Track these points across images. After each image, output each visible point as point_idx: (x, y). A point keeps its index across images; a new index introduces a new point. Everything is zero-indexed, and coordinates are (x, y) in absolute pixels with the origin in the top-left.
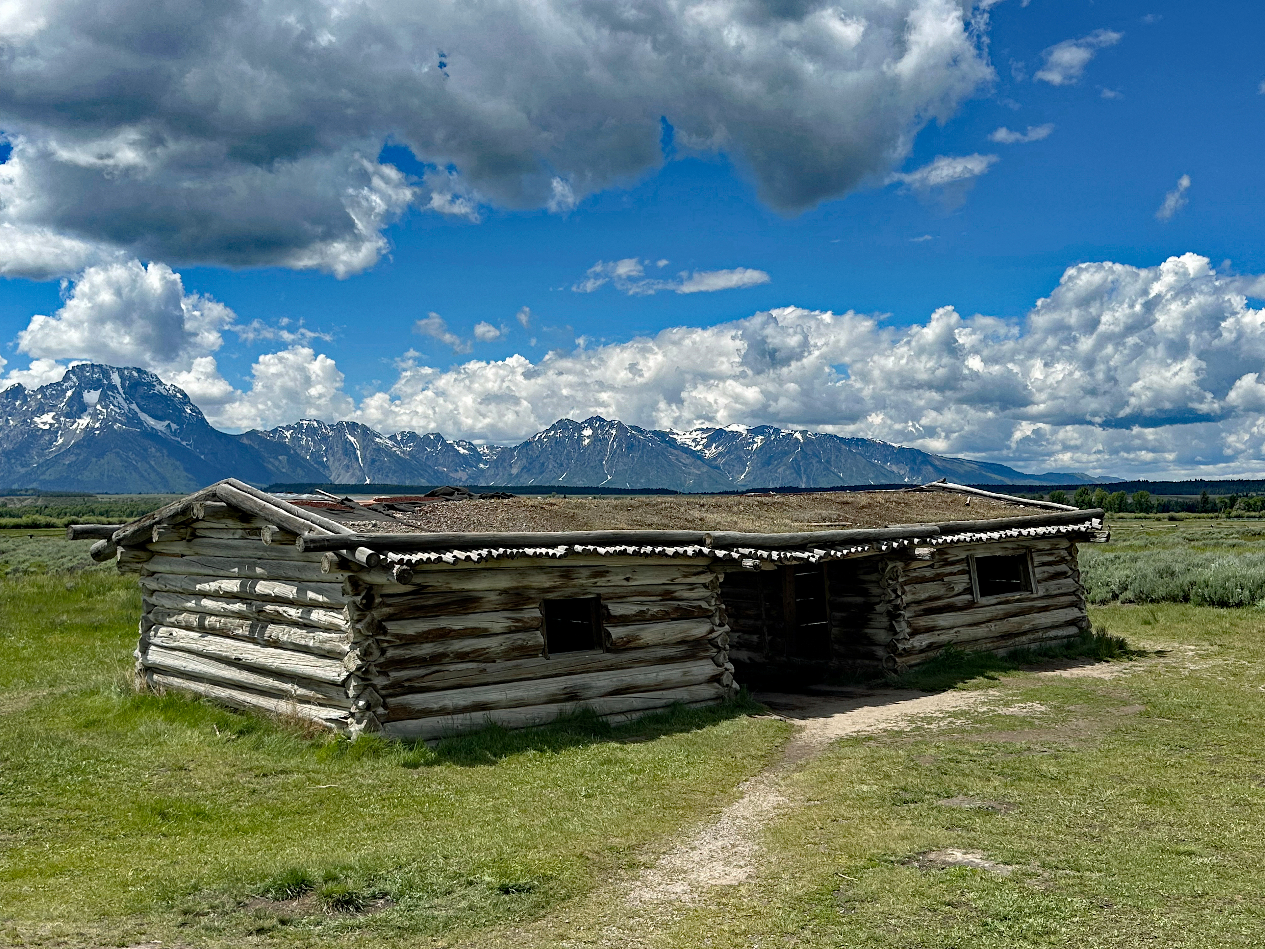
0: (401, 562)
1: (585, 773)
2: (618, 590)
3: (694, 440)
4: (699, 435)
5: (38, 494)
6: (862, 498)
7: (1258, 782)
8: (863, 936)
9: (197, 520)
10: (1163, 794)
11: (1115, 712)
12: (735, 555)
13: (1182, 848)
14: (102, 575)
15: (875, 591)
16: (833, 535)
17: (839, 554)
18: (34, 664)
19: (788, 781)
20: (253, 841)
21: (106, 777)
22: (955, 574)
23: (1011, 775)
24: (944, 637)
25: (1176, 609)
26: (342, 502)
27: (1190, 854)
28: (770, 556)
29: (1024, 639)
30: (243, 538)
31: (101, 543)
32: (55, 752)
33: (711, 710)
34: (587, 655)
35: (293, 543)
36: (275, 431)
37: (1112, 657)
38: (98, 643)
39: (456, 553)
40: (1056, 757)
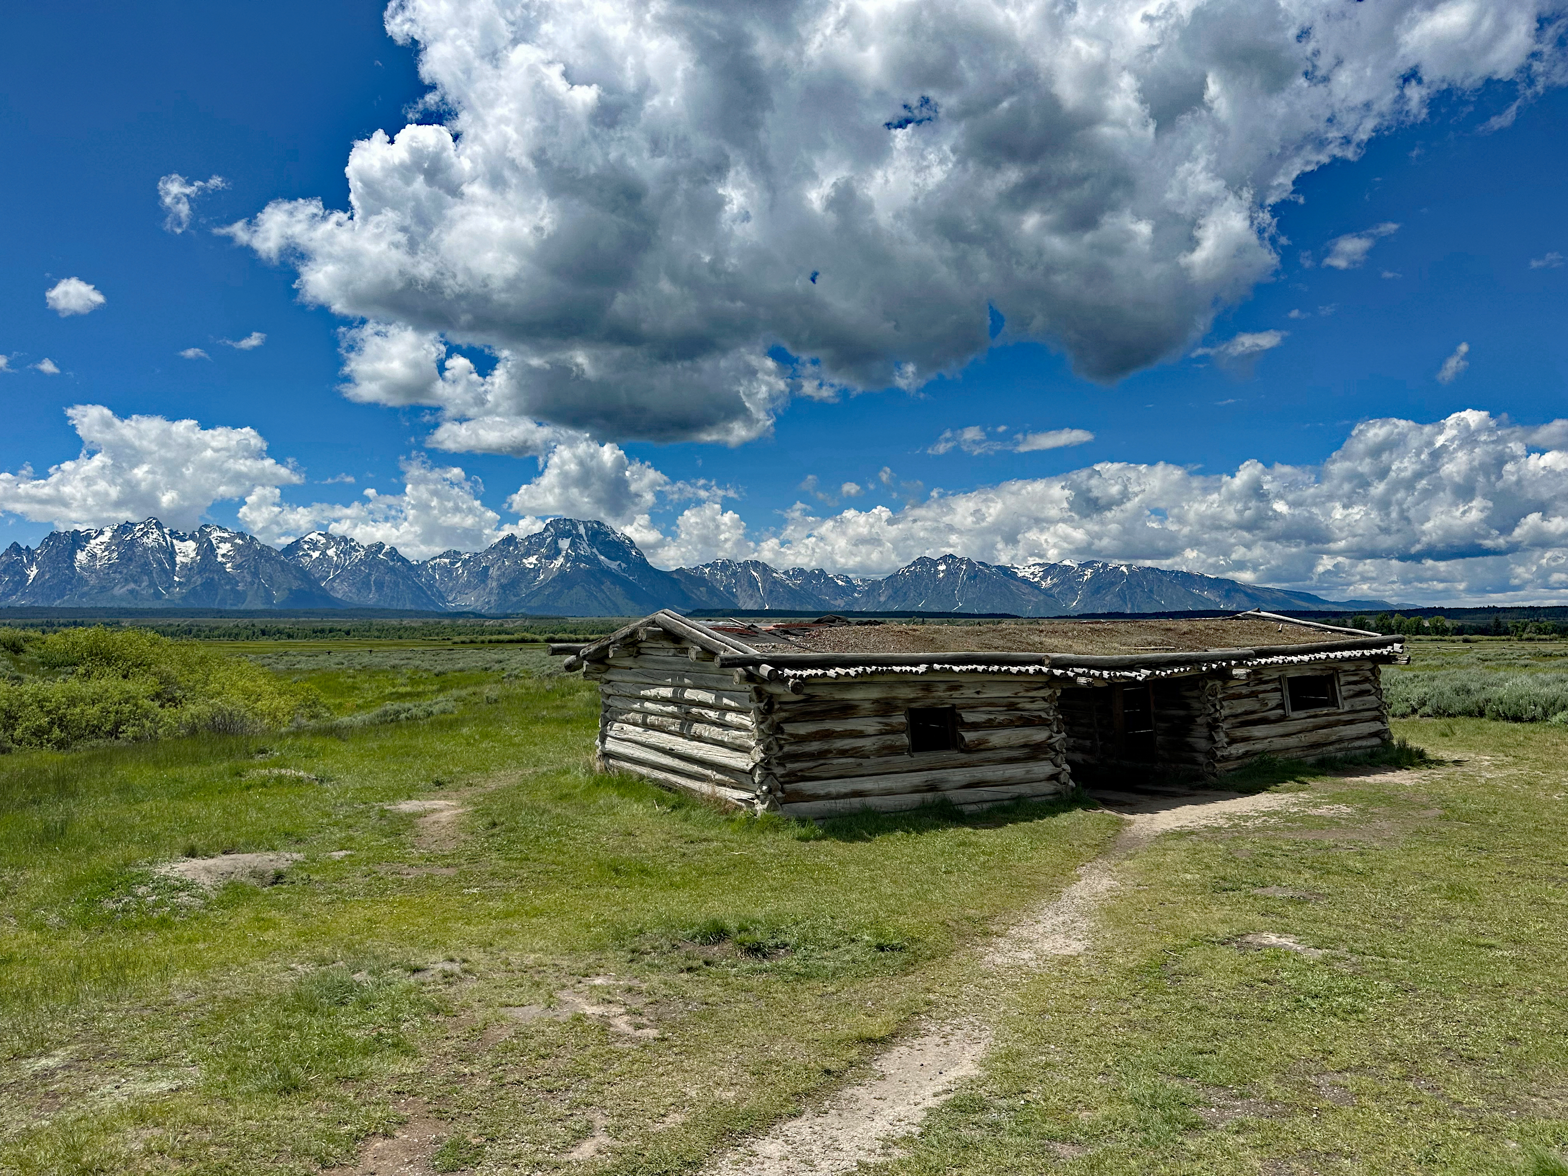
0: (794, 676)
1: (944, 852)
2: (971, 701)
3: (1032, 573)
4: (1037, 569)
5: (525, 617)
6: (1184, 625)
7: (1554, 884)
8: (1188, 1006)
9: (642, 641)
10: (1462, 891)
11: (1415, 814)
12: (1070, 674)
13: (1482, 941)
14: (571, 680)
15: (1196, 705)
16: (1158, 657)
17: (1163, 674)
18: (522, 749)
19: (1120, 868)
20: (683, 895)
21: (575, 839)
22: (1268, 691)
23: (1320, 869)
24: (1259, 746)
25: (1471, 724)
26: (749, 628)
27: (1491, 947)
28: (1101, 674)
29: (1331, 748)
30: (674, 655)
31: (572, 658)
32: (538, 818)
33: (1050, 803)
34: (944, 755)
35: (712, 660)
36: (696, 568)
37: (1412, 765)
38: (569, 733)
39: (837, 669)
40: (1362, 854)
